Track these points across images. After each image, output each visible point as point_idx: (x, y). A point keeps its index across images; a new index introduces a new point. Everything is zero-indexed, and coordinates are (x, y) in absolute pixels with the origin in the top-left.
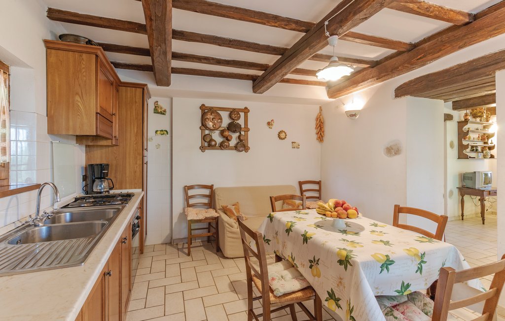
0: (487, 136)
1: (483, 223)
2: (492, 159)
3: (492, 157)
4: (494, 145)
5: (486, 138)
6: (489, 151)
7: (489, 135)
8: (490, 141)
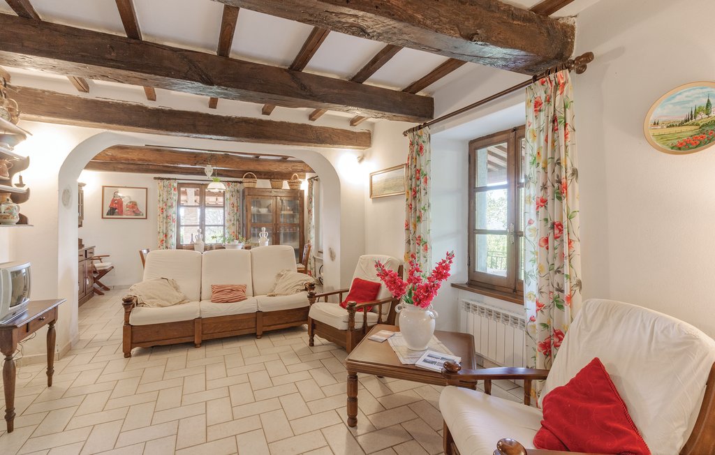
0: (8, 165)
1: (10, 429)
2: (22, 227)
3: (23, 220)
4: (28, 190)
5: (7, 169)
6: (14, 205)
7: (14, 162)
8: (15, 179)
